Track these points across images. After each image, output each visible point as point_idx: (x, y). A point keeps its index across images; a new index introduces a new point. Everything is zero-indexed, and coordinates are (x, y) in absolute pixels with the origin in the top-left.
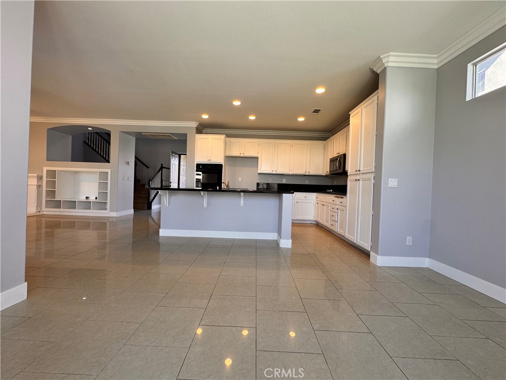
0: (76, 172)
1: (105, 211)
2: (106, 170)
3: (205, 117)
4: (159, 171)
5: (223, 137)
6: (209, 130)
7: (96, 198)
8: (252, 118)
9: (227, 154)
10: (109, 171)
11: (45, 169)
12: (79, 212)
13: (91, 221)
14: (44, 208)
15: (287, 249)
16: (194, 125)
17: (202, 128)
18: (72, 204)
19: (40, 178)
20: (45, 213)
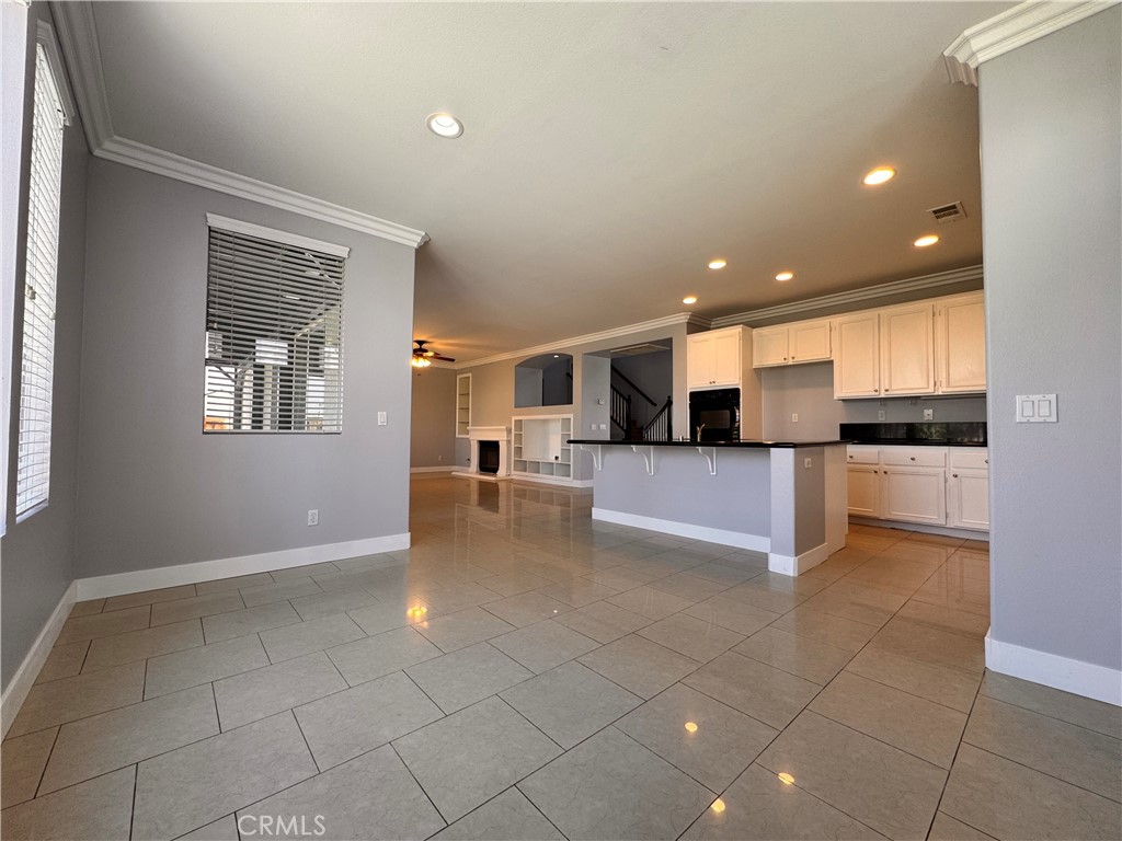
0: (545, 421)
1: (567, 479)
2: (566, 416)
3: (690, 300)
4: (663, 410)
5: (738, 329)
6: (721, 320)
7: (557, 458)
8: (784, 277)
9: (756, 364)
10: (571, 416)
11: (514, 419)
12: (544, 479)
13: (541, 490)
14: (513, 472)
15: (784, 578)
16: (683, 318)
17: (701, 322)
18: (536, 467)
19: (509, 431)
20: (514, 477)
